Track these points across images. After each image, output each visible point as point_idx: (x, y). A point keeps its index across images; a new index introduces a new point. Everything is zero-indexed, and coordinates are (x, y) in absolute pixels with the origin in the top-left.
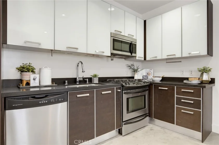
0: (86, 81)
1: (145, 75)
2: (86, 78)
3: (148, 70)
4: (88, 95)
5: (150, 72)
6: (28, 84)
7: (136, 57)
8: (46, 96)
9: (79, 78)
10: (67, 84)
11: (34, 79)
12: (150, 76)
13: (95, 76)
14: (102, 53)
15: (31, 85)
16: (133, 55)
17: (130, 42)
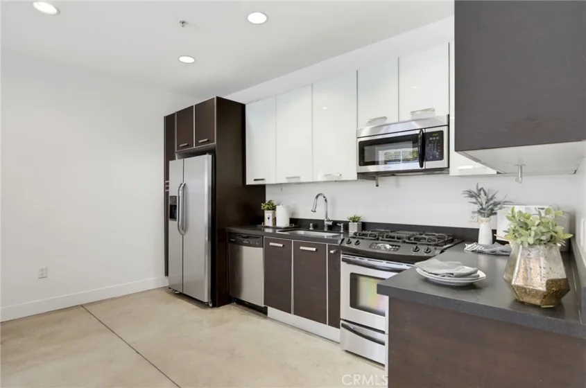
0: (340, 227)
2: (340, 222)
4: (281, 245)
7: (447, 168)
9: (329, 221)
11: (269, 218)
15: (266, 224)
16: (428, 165)
17: (418, 132)
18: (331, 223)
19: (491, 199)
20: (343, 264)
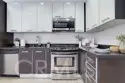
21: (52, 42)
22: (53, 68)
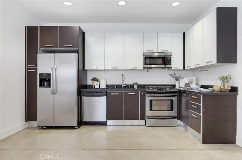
0: (129, 87)
1: (187, 83)
2: (129, 85)
3: (190, 78)
4: (118, 94)
5: (192, 81)
6: (95, 87)
7: (172, 67)
8: (97, 92)
9: (124, 85)
10: (116, 88)
11: (97, 85)
12: (193, 84)
13: (136, 83)
14: (136, 68)
15: (96, 88)
16: (167, 66)
17: (164, 56)
18: (125, 86)
19: (179, 76)
20: (147, 97)
21: (140, 83)
22: (148, 113)
